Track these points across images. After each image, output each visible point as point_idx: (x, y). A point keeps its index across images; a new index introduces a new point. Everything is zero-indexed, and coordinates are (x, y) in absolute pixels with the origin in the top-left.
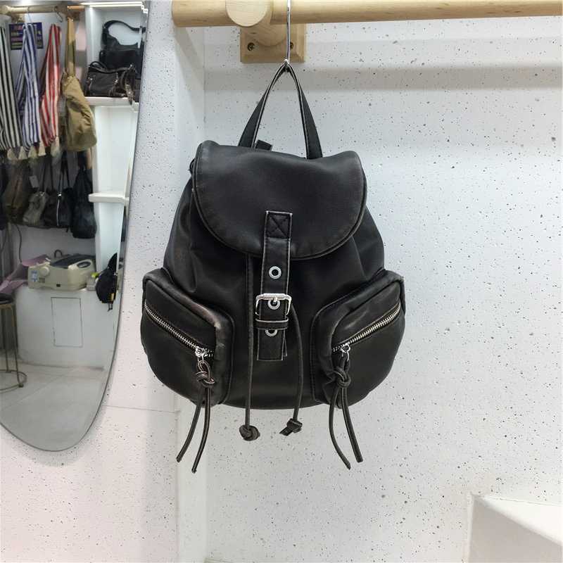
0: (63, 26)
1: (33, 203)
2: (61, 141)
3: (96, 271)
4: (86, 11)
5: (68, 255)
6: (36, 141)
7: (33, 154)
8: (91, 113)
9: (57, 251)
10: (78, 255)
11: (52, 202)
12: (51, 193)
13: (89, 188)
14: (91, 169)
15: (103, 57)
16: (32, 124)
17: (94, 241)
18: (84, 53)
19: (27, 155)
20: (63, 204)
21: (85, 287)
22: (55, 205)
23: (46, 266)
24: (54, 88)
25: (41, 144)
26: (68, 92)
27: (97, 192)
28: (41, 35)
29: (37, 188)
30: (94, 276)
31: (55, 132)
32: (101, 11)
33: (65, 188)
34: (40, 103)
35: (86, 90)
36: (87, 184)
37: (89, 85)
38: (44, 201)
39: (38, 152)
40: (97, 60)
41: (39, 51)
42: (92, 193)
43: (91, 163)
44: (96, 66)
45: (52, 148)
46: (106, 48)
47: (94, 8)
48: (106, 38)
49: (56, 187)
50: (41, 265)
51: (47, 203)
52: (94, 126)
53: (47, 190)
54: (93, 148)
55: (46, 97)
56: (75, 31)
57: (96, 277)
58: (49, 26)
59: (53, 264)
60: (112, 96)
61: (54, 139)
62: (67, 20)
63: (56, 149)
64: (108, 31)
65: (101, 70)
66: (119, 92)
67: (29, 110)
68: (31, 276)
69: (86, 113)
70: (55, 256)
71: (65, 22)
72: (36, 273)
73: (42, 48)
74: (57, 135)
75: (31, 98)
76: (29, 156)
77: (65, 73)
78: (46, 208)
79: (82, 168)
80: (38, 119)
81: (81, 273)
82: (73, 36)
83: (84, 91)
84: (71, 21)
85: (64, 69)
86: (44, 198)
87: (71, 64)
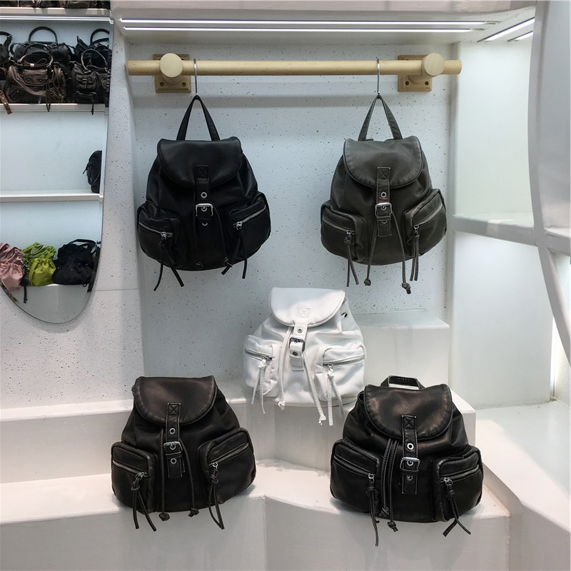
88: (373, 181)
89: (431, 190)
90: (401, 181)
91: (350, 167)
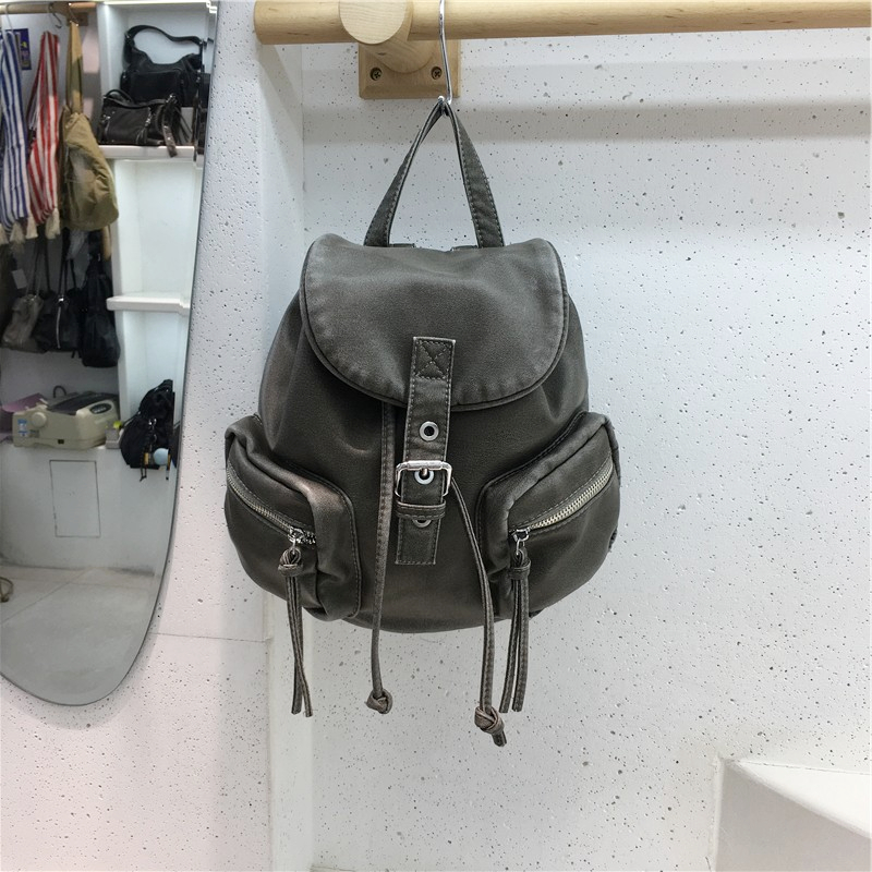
0: (62, 34)
1: (19, 312)
2: (61, 216)
3: (119, 418)
4: (99, 12)
5: (76, 393)
6: (22, 215)
7: (17, 235)
8: (110, 170)
9: (57, 387)
10: (91, 393)
11: (49, 311)
12: (48, 296)
13: (107, 288)
14: (110, 258)
15: (125, 83)
16: (16, 188)
17: (117, 371)
18: (96, 77)
19: (8, 236)
20: (66, 313)
21: (103, 444)
22: (53, 316)
23: (41, 412)
24: (49, 131)
25: (31, 220)
26: (73, 138)
27: (120, 294)
28: (28, 49)
29: (25, 289)
30: (116, 426)
31: (53, 200)
32: (122, 11)
33: (69, 288)
34: (28, 156)
35: (100, 135)
36: (105, 283)
37: (105, 126)
38: (35, 309)
39: (25, 233)
40: (117, 87)
41: (24, 74)
42: (111, 296)
43: (110, 249)
44: (115, 97)
45: (47, 227)
46: (130, 68)
47: (111, 6)
48: (130, 53)
49: (54, 287)
50: (33, 409)
51: (41, 312)
52: (114, 191)
53: (41, 291)
54: (112, 225)
55: (36, 146)
56: (82, 41)
57: (121, 427)
58: (41, 34)
59: (50, 409)
60: (141, 143)
61: (50, 211)
62: (69, 25)
63: (54, 228)
64: (133, 43)
65: (124, 103)
66: (153, 138)
67: (10, 167)
68: (18, 427)
69: (101, 170)
70: (55, 397)
71: (65, 28)
72: (25, 422)
73: (29, 68)
74: (56, 205)
75: (12, 148)
76: (12, 238)
77: (67, 108)
78: (39, 320)
79: (95, 257)
80: (25, 181)
81: (97, 422)
82: (79, 50)
83: (96, 137)
84: (75, 26)
85: (65, 102)
86: (36, 305)
87: (76, 95)
88: (399, 385)
89: (580, 417)
90: (492, 387)
91: (321, 330)
